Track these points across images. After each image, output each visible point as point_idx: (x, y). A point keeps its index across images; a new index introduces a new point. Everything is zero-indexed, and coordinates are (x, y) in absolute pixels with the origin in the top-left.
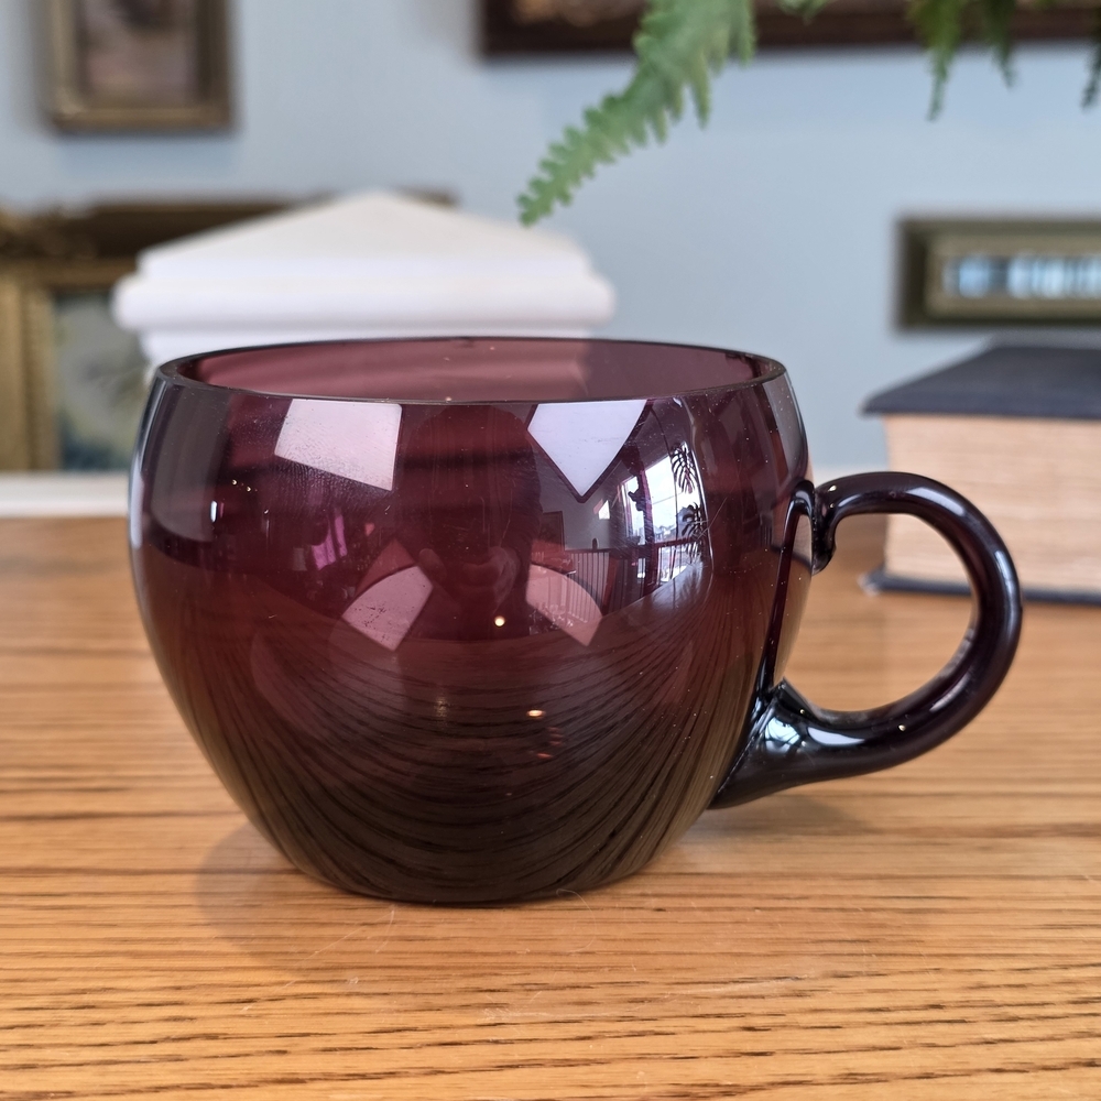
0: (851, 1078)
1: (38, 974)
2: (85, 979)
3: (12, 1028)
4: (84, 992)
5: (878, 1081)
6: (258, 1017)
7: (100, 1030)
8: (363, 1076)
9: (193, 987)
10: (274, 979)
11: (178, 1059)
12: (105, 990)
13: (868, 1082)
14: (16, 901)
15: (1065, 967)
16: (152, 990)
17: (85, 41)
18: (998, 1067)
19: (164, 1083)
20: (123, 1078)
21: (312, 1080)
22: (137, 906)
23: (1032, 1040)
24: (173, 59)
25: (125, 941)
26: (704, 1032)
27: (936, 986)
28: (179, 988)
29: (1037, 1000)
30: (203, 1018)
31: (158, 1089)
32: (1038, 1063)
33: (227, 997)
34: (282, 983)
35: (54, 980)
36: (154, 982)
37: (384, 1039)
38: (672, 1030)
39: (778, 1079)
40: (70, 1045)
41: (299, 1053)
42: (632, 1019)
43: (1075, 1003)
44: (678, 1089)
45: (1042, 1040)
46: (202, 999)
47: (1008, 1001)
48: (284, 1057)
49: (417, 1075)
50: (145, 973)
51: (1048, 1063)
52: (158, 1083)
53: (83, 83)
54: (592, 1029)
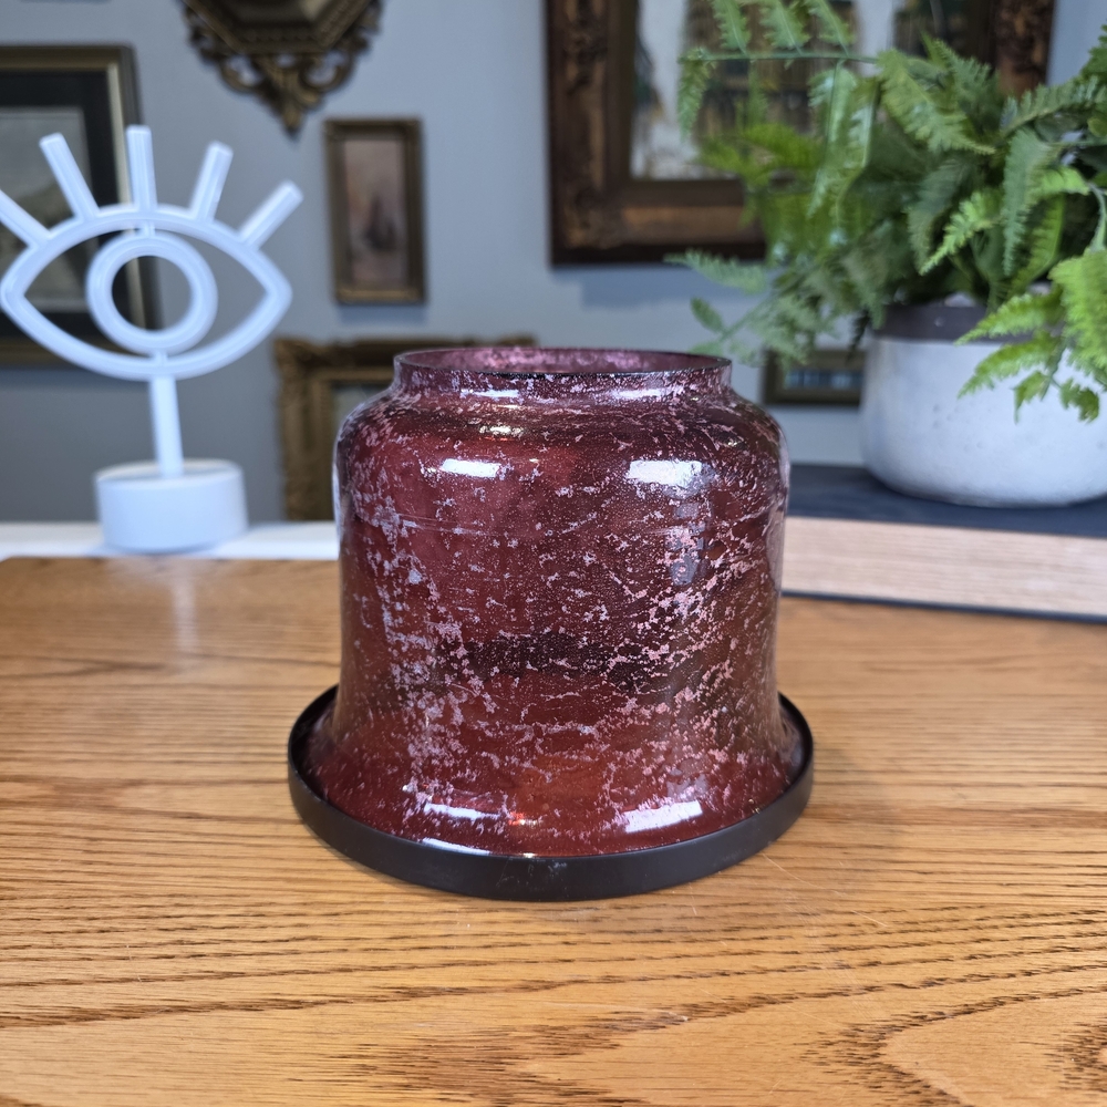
0: (609, 979)
1: (242, 892)
2: (263, 896)
4: (260, 905)
5: (620, 982)
6: (338, 925)
7: (264, 931)
8: (380, 969)
9: (312, 903)
10: (350, 900)
11: (295, 953)
12: (271, 904)
13: (615, 982)
14: (240, 840)
15: (726, 905)
16: (292, 904)
18: (678, 974)
19: (288, 969)
21: (356, 970)
25: (286, 870)
26: (545, 944)
27: (661, 916)
28: (305, 904)
30: (313, 925)
32: (699, 972)
33: (326, 911)
34: (353, 903)
37: (395, 944)
38: (529, 942)
40: (248, 941)
41: (353, 951)
42: (512, 934)
43: (725, 930)
44: (524, 983)
46: (314, 912)
48: (346, 954)
49: (405, 969)
51: (703, 972)
52: (284, 969)
54: (493, 940)
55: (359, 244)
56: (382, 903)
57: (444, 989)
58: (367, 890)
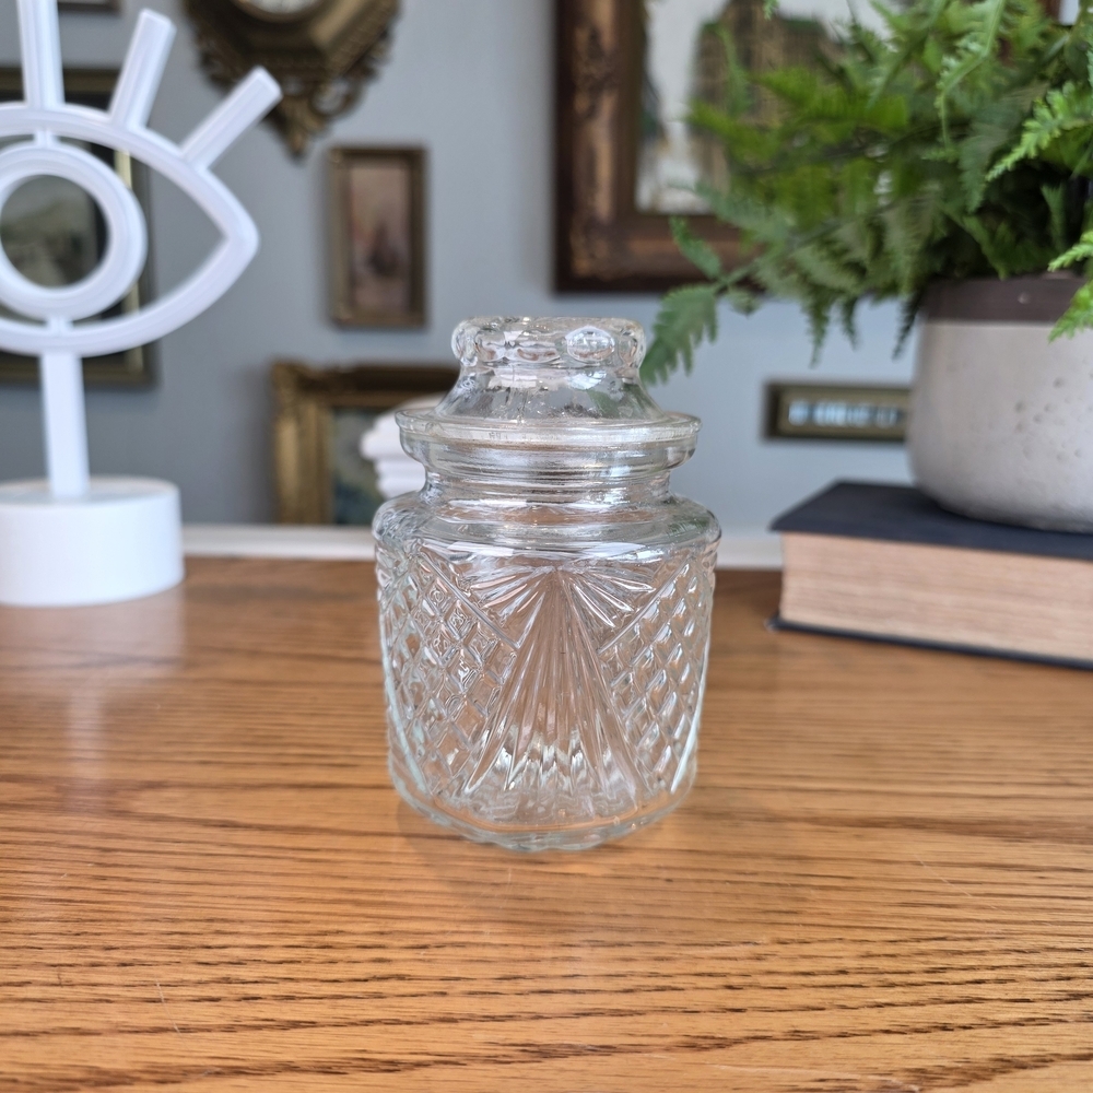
0: (796, 1035)
1: (300, 916)
2: (327, 922)
3: (281, 963)
4: (325, 933)
5: (814, 1038)
6: (429, 961)
7: (334, 967)
8: (493, 1018)
9: (390, 933)
10: (440, 929)
11: (379, 996)
12: (338, 932)
13: (807, 1039)
14: (290, 854)
15: (918, 940)
16: (366, 934)
17: (353, 282)
18: (887, 1028)
19: (372, 1018)
20: (347, 1012)
21: (462, 1019)
22: (360, 862)
23: (905, 1004)
24: (396, 293)
25: (351, 891)
26: (702, 989)
27: (841, 954)
28: (382, 933)
29: (904, 969)
30: (397, 960)
31: (368, 1023)
32: (912, 1026)
33: (411, 942)
34: (444, 932)
35: (308, 922)
36: (367, 927)
37: (505, 986)
38: (681, 986)
39: (751, 1034)
40: (315, 980)
41: (454, 995)
42: (656, 975)
43: (928, 972)
44: (688, 1040)
45: (912, 1005)
46: (396, 943)
47: (887, 969)
48: (445, 998)
49: (527, 1019)
50: (363, 919)
51: (918, 1026)
52: (368, 1018)
53: (352, 302)
54: (633, 983)
55: (363, 271)
56: (481, 933)
57: (583, 1047)
58: (458, 916)
